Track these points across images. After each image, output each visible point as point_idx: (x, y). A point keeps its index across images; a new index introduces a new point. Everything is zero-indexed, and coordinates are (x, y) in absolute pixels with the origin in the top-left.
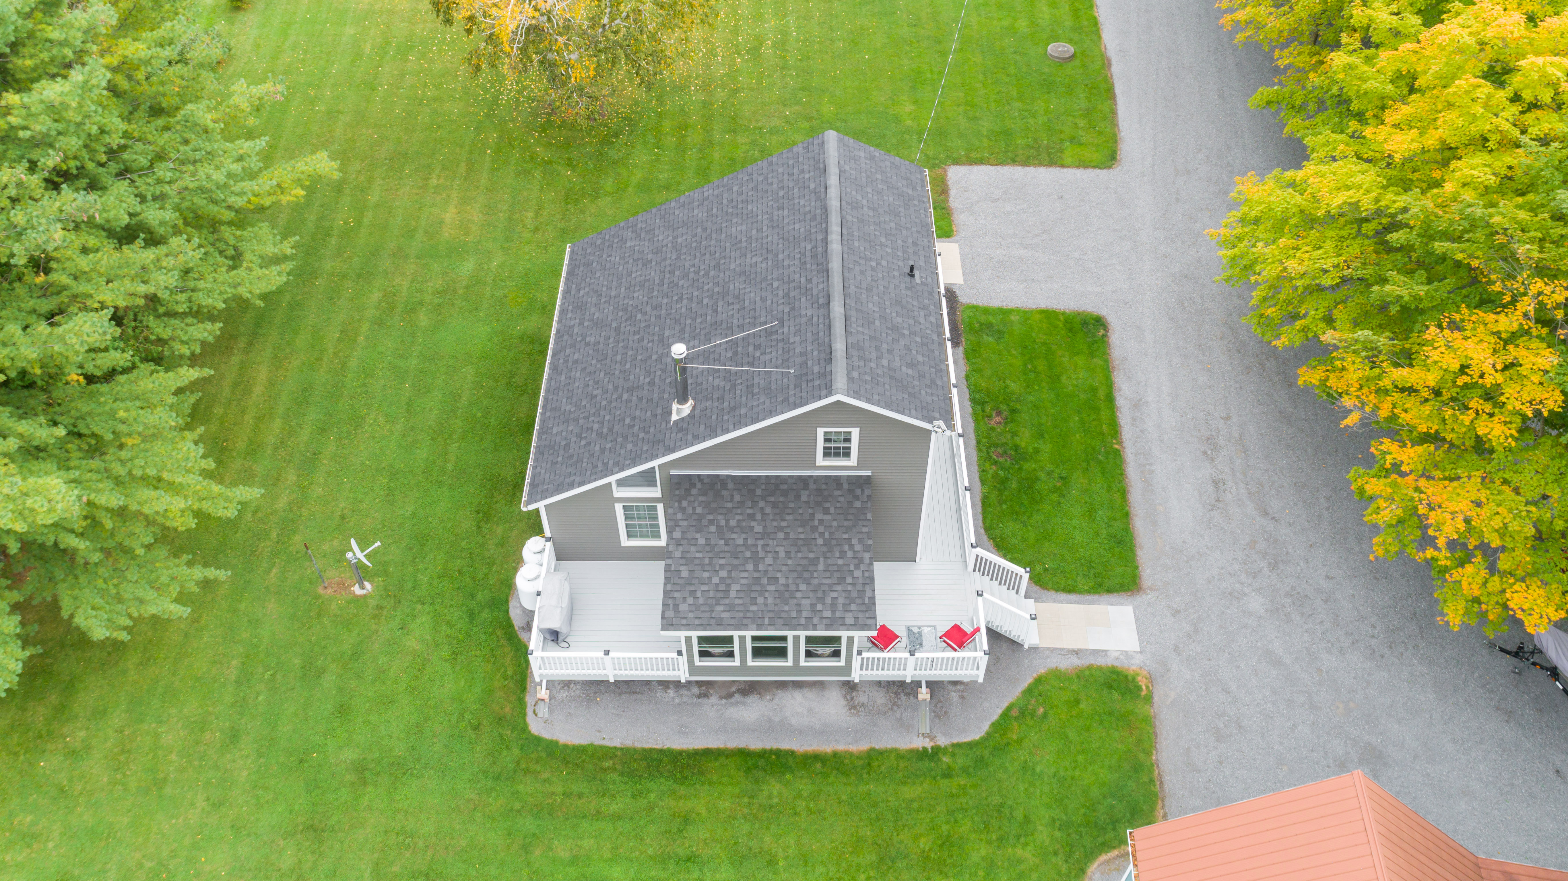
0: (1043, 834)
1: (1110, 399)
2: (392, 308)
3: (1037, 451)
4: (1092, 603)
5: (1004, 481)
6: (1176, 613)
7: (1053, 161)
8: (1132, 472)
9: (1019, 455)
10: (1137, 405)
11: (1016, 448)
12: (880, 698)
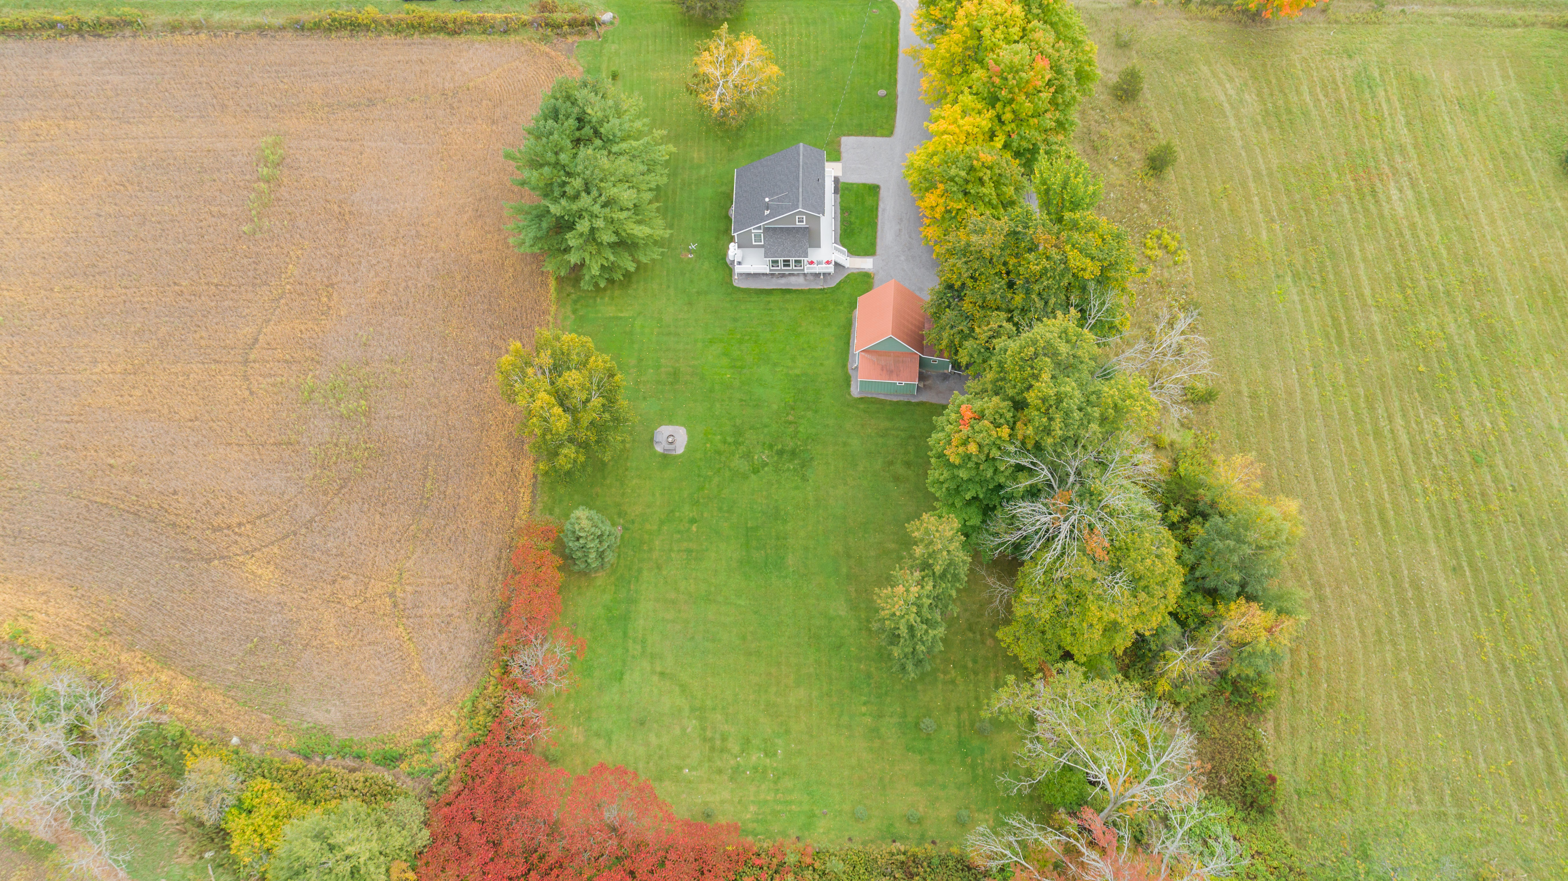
1: (877, 209)
3: (856, 222)
4: (863, 258)
5: (844, 230)
6: (883, 260)
7: (874, 134)
8: (879, 227)
9: (851, 223)
10: (884, 210)
11: (850, 221)
12: (812, 278)
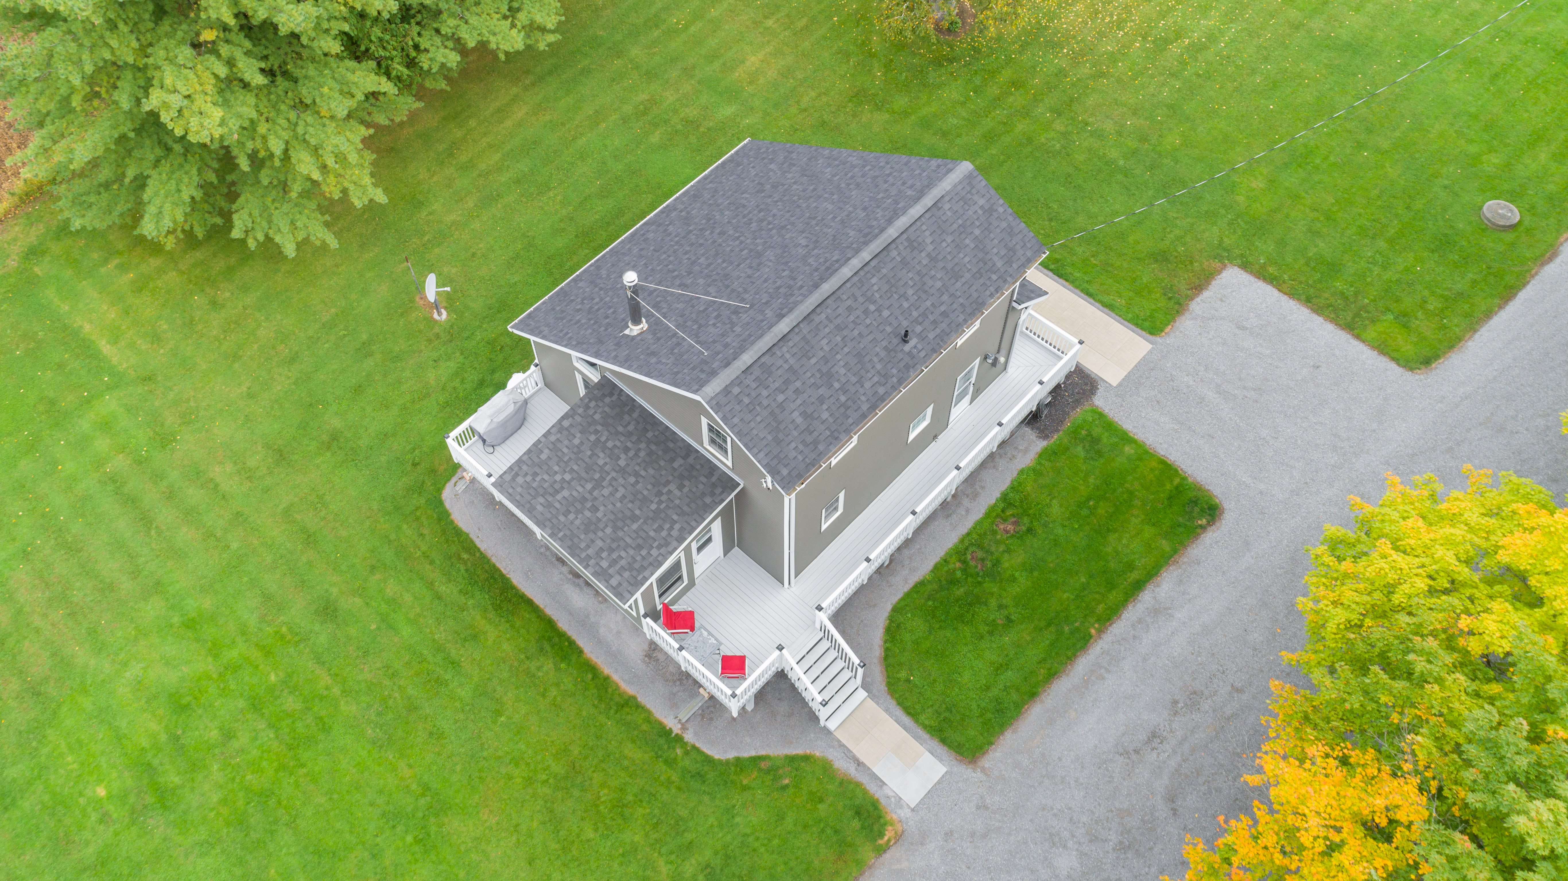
0: (690, 867)
2: (645, 113)
3: (1013, 579)
4: (916, 738)
5: (953, 582)
6: (982, 807)
7: (1353, 325)
8: (1083, 664)
9: (992, 571)
11: (997, 563)
12: (674, 667)
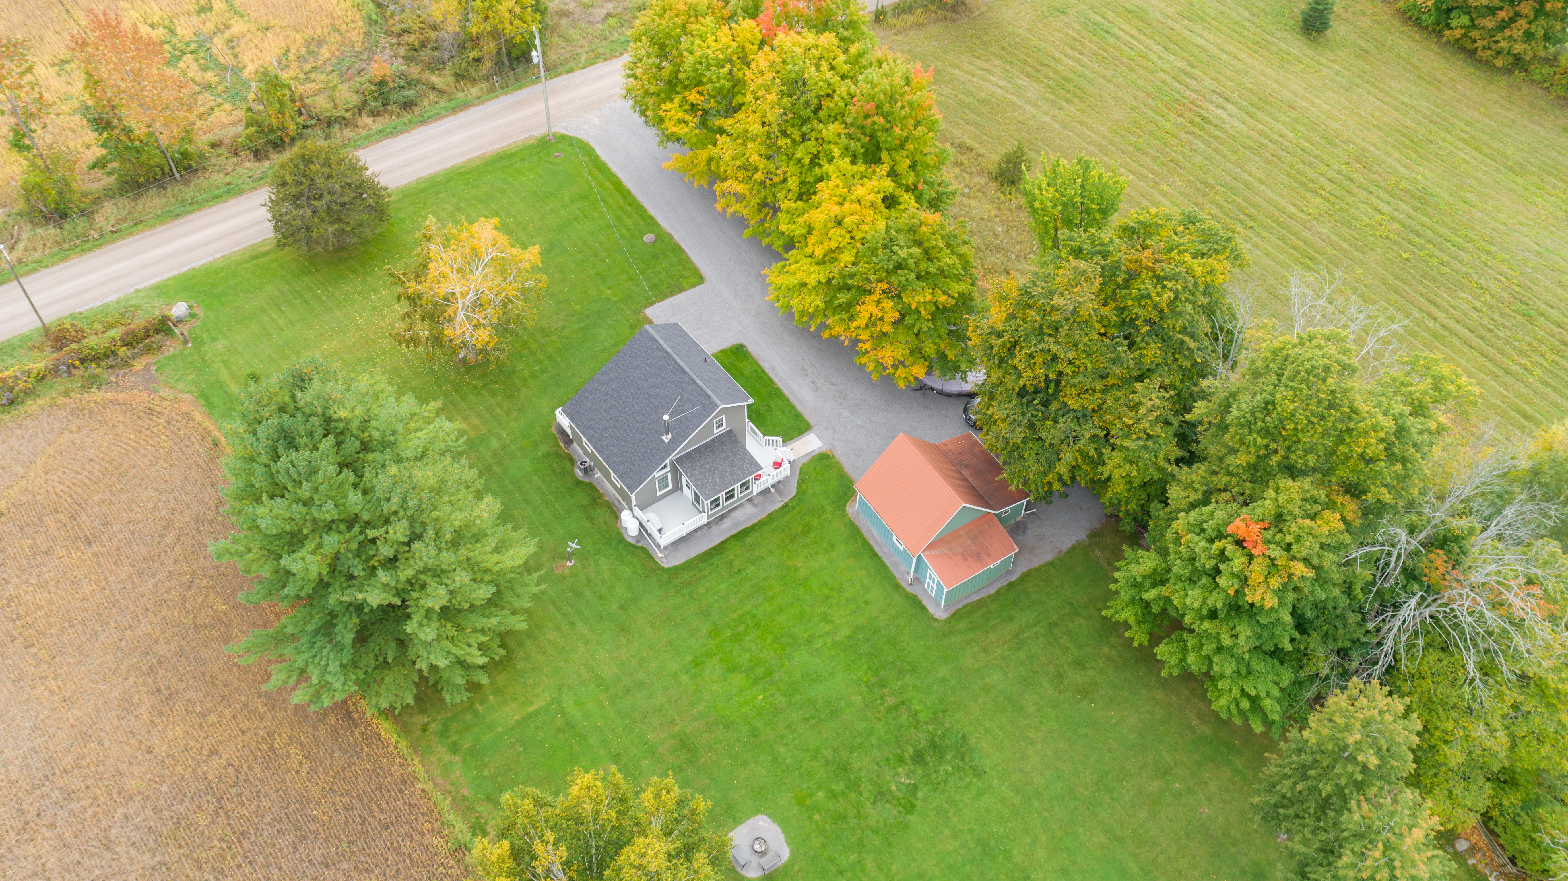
0: (829, 508)
1: (763, 371)
4: (802, 438)
6: (826, 428)
7: (681, 290)
8: (786, 392)
10: (773, 369)
12: (761, 499)
